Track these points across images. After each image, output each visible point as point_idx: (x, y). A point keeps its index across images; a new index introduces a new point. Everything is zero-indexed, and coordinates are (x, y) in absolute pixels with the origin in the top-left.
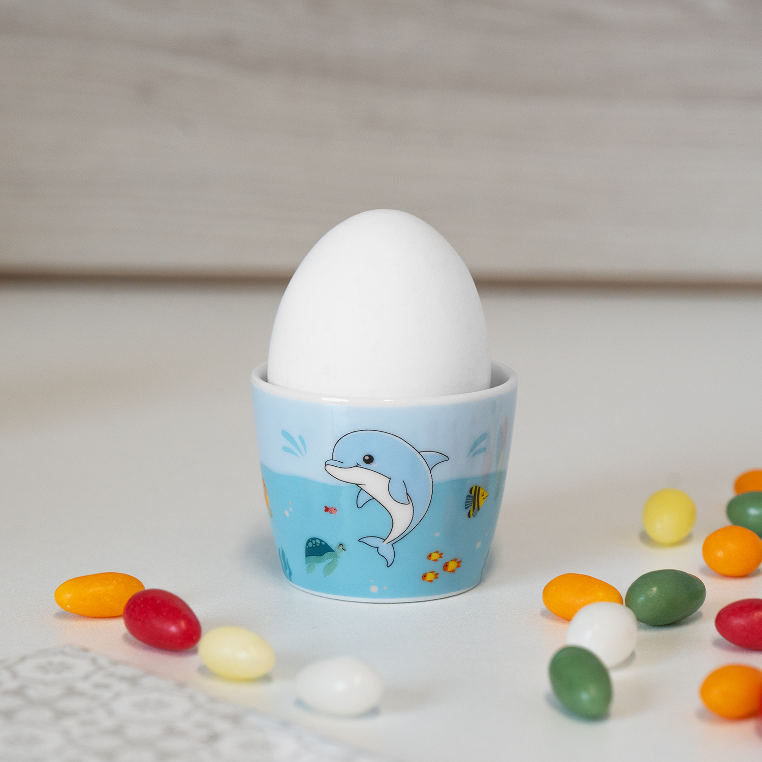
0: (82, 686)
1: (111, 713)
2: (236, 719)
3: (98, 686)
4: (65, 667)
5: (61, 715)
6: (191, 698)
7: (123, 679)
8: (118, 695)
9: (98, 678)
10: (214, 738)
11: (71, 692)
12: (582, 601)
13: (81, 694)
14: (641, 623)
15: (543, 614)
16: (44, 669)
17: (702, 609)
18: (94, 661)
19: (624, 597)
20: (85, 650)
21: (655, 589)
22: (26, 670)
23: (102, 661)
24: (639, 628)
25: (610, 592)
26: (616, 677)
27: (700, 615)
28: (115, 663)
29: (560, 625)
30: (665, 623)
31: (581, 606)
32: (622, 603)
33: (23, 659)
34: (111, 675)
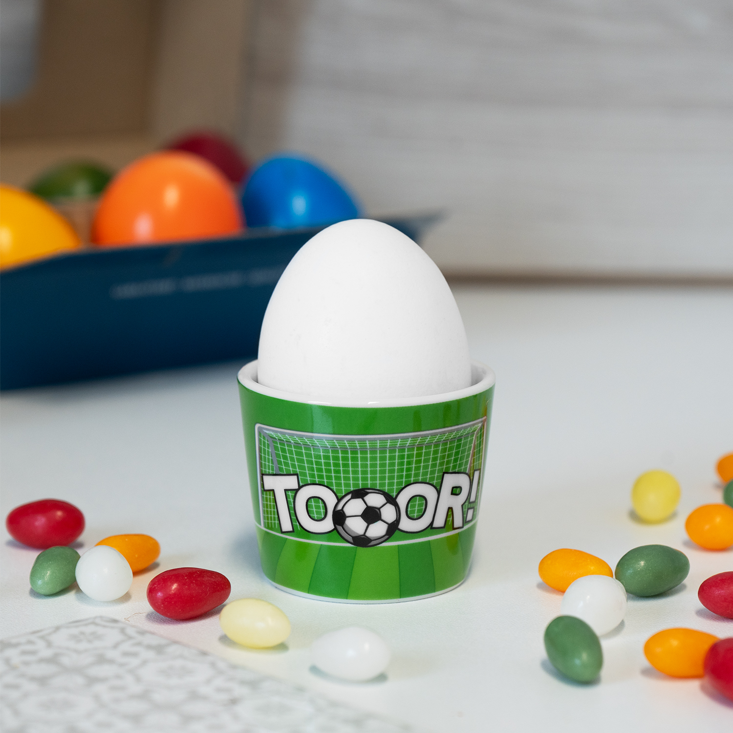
0: (111, 654)
1: (138, 679)
2: (254, 684)
3: (126, 654)
4: (96, 636)
5: (93, 681)
6: (213, 665)
7: (149, 647)
8: (144, 663)
9: (126, 647)
10: (234, 702)
11: (102, 660)
12: (575, 574)
13: (111, 662)
14: (630, 595)
15: (540, 586)
16: (76, 638)
17: (686, 581)
18: (123, 631)
19: (614, 570)
20: (115, 621)
21: (642, 563)
22: (60, 639)
23: (130, 631)
24: (628, 599)
25: (601, 566)
26: (606, 645)
27: (684, 587)
28: (142, 633)
29: (555, 597)
30: (652, 594)
31: (574, 579)
32: (612, 577)
33: (57, 629)
34: (139, 644)
